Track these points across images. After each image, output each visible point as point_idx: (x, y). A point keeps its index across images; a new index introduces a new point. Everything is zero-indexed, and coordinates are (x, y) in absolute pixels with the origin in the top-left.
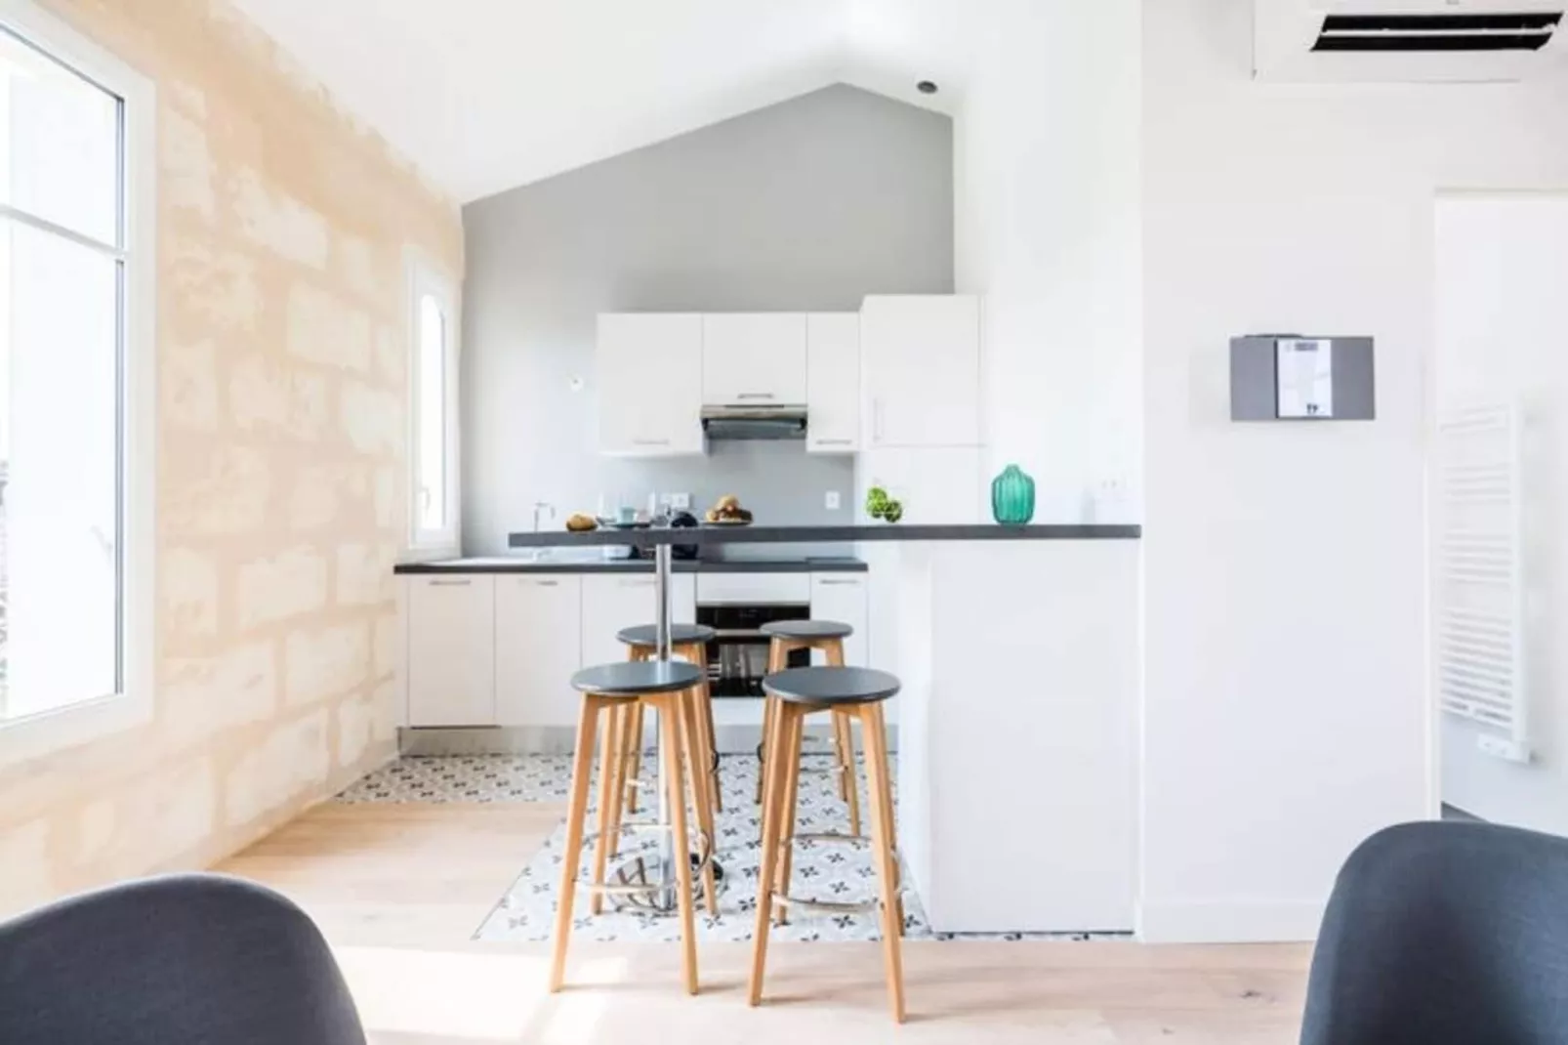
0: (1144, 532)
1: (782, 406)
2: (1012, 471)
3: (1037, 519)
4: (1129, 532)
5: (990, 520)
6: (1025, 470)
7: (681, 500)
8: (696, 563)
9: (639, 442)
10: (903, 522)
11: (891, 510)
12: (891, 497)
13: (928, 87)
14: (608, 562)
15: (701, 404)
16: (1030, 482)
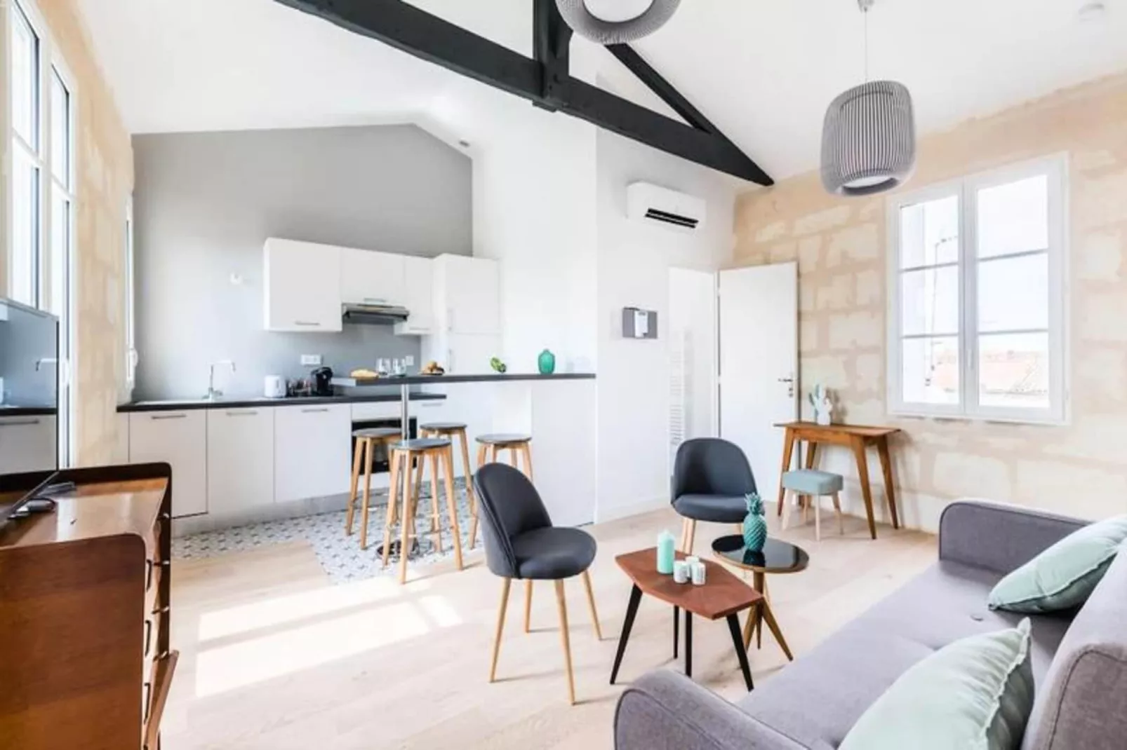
0: (597, 376)
1: (391, 307)
2: (546, 352)
3: (557, 371)
4: (592, 376)
5: (537, 372)
6: (552, 351)
7: (315, 360)
8: (334, 398)
9: (299, 323)
10: (508, 372)
11: (502, 368)
12: (502, 362)
13: (464, 144)
14: (272, 400)
15: (340, 303)
16: (553, 357)
